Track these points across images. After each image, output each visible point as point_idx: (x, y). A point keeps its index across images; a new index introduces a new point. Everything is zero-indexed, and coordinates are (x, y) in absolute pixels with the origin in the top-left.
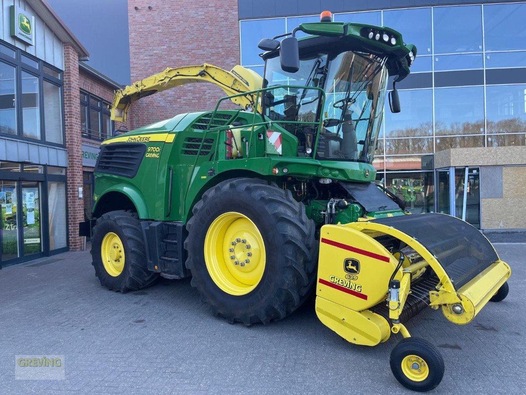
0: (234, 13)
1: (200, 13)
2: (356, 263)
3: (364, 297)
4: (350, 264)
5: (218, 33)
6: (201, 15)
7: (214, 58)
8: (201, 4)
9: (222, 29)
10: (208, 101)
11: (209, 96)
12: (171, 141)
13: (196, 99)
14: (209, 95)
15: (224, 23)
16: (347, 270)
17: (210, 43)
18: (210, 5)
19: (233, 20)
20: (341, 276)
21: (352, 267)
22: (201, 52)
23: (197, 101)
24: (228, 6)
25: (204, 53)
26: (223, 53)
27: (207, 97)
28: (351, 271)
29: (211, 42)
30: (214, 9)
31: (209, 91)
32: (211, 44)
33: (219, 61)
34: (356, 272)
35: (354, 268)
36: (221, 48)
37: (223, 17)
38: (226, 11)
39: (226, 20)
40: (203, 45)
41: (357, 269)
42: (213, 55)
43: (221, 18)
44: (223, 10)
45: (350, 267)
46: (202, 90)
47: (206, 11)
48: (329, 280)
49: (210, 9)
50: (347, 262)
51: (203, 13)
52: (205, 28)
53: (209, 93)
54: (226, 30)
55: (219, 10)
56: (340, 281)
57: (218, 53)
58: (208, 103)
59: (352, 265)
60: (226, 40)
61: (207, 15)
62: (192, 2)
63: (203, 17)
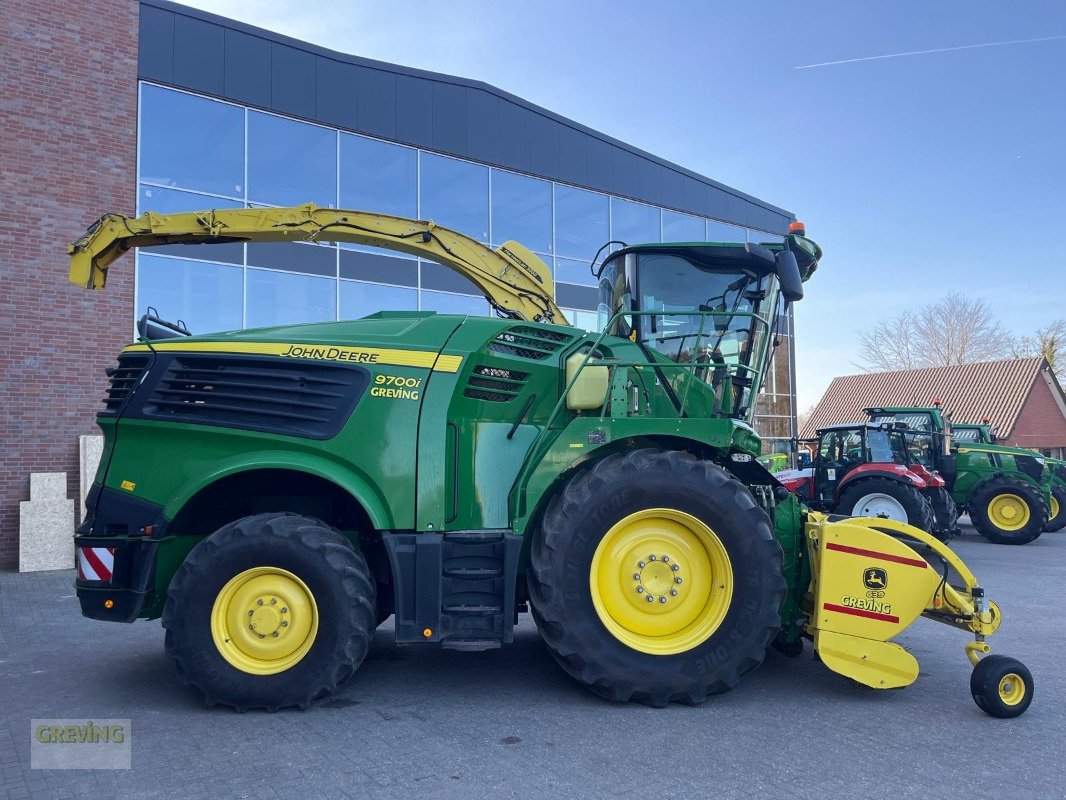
0: (127, 60)
1: (38, 35)
2: (881, 574)
3: (895, 620)
4: (873, 576)
5: (85, 93)
6: (43, 41)
7: (71, 145)
8: (45, 16)
9: (94, 86)
10: (43, 243)
11: (48, 233)
12: (454, 370)
13: (10, 232)
14: (50, 230)
15: (102, 76)
16: (868, 585)
17: (59, 109)
18: (67, 26)
19: (125, 77)
20: (860, 595)
21: (875, 580)
22: (34, 123)
23: (13, 239)
24: (113, 41)
25: (42, 128)
26: (94, 141)
27: (43, 233)
28: (876, 586)
29: (64, 109)
30: (78, 37)
31: (51, 221)
32: (63, 113)
33: (83, 156)
34: (880, 586)
35: (879, 581)
36: (89, 128)
37: (100, 63)
38: (108, 51)
39: (108, 70)
40: (40, 110)
41: (884, 581)
42: (67, 138)
43: (95, 61)
44: (101, 46)
45: (873, 580)
46: (29, 214)
47: (56, 35)
48: (841, 603)
49: (69, 34)
50: (867, 575)
51: (48, 38)
52: (51, 73)
53: (50, 225)
54: (104, 92)
55: (91, 44)
56: (859, 603)
57: (81, 138)
58: (44, 247)
59: (875, 577)
60: (103, 114)
61: (57, 44)
62: (18, 5)
63: (48, 46)
